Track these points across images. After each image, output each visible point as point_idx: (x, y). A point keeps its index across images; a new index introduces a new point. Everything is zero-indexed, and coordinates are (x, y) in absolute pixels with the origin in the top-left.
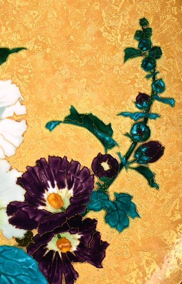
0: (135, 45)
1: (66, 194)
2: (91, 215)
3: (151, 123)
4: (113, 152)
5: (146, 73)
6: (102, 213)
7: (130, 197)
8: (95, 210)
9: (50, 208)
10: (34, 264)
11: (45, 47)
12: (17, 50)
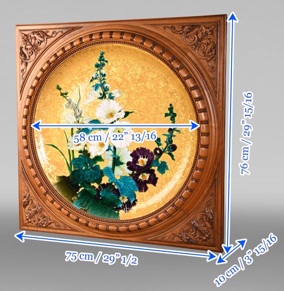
0: (168, 112)
1: (145, 160)
2: (153, 168)
3: (173, 138)
4: (160, 147)
5: (172, 122)
6: (157, 167)
7: (166, 163)
8: (155, 166)
9: (140, 164)
10: (134, 183)
11: (140, 111)
12: (132, 112)
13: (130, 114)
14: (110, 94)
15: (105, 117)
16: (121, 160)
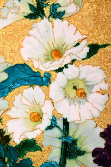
13: (100, 50)
14: (55, 6)
15: (43, 58)
16: (81, 146)
